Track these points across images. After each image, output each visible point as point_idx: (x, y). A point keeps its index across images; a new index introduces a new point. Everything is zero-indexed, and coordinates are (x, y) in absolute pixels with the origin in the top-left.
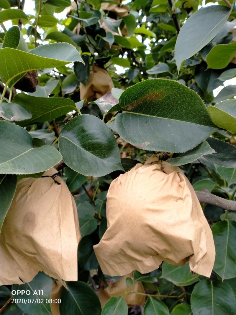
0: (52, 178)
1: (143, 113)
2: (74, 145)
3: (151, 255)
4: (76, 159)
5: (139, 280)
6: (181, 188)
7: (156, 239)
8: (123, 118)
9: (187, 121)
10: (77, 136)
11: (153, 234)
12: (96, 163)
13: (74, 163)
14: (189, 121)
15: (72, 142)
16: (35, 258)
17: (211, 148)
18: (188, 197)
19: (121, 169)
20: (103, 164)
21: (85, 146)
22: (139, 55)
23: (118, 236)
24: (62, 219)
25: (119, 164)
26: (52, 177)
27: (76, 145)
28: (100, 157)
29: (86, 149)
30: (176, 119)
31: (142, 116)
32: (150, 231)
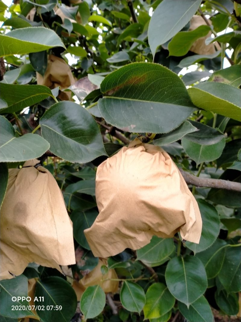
0: (35, 168)
1: (125, 97)
2: (55, 133)
3: (143, 231)
4: (59, 146)
5: (113, 267)
6: (167, 166)
7: (150, 214)
8: (105, 103)
9: (169, 103)
10: (58, 124)
11: (147, 210)
12: (80, 149)
13: (58, 151)
14: (171, 103)
15: (53, 130)
16: (28, 249)
17: (193, 126)
18: (175, 173)
19: (105, 154)
20: (87, 150)
21: (66, 134)
22: (92, 44)
23: (113, 216)
24: (53, 206)
25: (102, 149)
26: (35, 166)
27: (57, 132)
28: (83, 144)
29: (68, 136)
30: (158, 102)
31: (124, 100)
32: (144, 207)
